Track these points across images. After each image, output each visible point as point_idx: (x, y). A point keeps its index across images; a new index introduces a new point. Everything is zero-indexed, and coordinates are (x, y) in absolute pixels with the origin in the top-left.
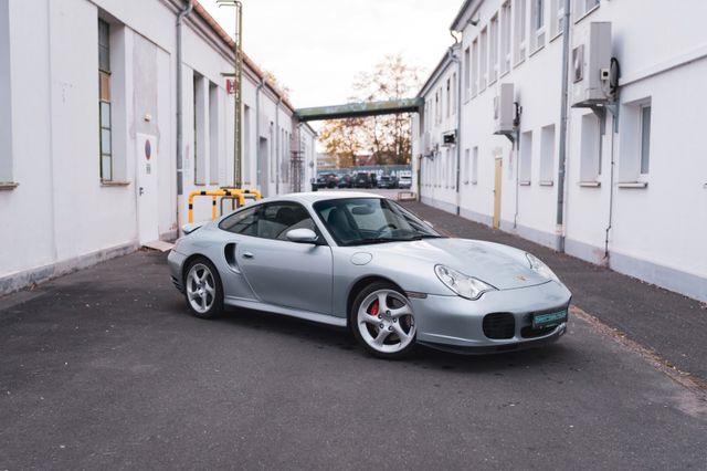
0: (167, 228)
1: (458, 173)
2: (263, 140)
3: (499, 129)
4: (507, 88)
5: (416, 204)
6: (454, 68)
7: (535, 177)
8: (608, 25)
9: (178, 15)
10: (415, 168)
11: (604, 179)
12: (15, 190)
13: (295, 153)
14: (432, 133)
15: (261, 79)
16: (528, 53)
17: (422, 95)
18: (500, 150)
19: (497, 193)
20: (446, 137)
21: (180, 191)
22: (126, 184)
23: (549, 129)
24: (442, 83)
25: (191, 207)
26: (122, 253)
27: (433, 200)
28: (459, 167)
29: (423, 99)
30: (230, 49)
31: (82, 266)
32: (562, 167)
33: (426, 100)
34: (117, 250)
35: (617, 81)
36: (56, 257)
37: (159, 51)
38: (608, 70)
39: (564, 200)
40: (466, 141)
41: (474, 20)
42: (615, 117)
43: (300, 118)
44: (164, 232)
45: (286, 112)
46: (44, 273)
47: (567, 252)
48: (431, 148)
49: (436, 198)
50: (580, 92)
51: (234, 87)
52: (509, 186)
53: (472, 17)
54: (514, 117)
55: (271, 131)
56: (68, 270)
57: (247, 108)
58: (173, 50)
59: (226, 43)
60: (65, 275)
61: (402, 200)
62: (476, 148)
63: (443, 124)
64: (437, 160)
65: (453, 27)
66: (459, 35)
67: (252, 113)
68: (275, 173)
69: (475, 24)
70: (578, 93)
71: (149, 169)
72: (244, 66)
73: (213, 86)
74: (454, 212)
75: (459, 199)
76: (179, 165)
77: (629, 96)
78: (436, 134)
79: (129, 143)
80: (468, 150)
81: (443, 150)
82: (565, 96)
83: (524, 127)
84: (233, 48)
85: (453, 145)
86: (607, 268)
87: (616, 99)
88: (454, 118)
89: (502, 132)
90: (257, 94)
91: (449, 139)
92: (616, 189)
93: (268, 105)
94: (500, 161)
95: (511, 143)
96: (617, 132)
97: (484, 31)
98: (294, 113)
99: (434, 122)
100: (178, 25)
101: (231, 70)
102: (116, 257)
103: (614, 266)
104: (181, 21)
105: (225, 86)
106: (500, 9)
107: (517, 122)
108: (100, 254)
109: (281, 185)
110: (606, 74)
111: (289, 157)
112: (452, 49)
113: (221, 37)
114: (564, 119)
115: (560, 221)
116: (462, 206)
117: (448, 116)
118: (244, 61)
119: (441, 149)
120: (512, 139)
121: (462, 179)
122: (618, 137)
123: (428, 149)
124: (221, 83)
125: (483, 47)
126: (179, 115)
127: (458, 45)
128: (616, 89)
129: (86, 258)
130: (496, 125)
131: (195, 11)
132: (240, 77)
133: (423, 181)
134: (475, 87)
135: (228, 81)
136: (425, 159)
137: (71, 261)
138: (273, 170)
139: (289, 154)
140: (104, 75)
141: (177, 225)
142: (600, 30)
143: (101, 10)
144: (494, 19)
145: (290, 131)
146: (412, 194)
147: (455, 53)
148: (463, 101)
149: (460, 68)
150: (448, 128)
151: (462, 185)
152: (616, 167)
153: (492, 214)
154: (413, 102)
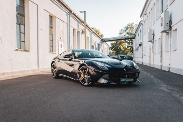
2: (93, 46)
4: (151, 30)
6: (141, 27)
7: (157, 51)
8: (168, 12)
10: (134, 53)
11: (169, 49)
12: (30, 52)
16: (156, 21)
18: (150, 46)
19: (150, 57)
20: (139, 44)
22: (56, 53)
23: (159, 39)
24: (139, 31)
27: (138, 61)
33: (136, 35)
35: (171, 25)
38: (168, 23)
39: (162, 56)
40: (144, 45)
41: (146, 14)
42: (171, 34)
45: (100, 39)
47: (163, 69)
51: (84, 32)
52: (152, 54)
53: (145, 13)
54: (153, 37)
55: (95, 44)
57: (88, 38)
64: (139, 51)
65: (141, 16)
66: (143, 18)
69: (145, 15)
70: (162, 29)
71: (61, 50)
73: (78, 32)
74: (142, 64)
75: (143, 60)
77: (173, 29)
80: (145, 47)
83: (155, 39)
84: (83, 22)
85: (141, 46)
86: (170, 72)
87: (171, 30)
88: (142, 39)
89: (149, 41)
90: (91, 34)
92: (171, 52)
93: (94, 37)
94: (150, 49)
95: (152, 44)
97: (148, 16)
98: (102, 40)
101: (83, 28)
104: (70, 16)
105: (82, 32)
106: (150, 10)
107: (153, 39)
112: (141, 22)
113: (81, 20)
115: (161, 62)
116: (144, 62)
118: (87, 26)
119: (139, 47)
121: (143, 55)
123: (136, 48)
127: (142, 20)
128: (171, 27)
130: (148, 39)
131: (73, 14)
132: (85, 29)
133: (136, 57)
136: (136, 51)
140: (51, 29)
142: (166, 13)
143: (50, 13)
144: (149, 13)
148: (143, 35)
149: (143, 26)
150: (140, 42)
151: (143, 56)
152: (171, 46)
153: (149, 63)
154: (133, 36)
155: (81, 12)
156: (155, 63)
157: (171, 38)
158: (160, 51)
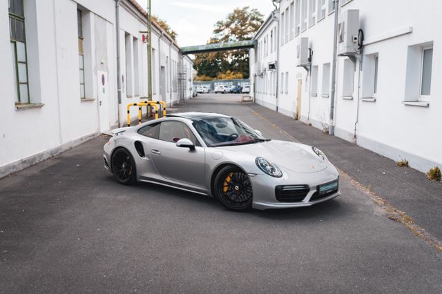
0: (114, 123)
1: (277, 86)
2: (162, 68)
3: (299, 64)
4: (305, 40)
5: (252, 104)
6: (275, 24)
7: (320, 92)
8: (357, 11)
9: (117, 1)
10: (252, 82)
11: (355, 95)
12: (43, 108)
13: (180, 74)
14: (262, 61)
15: (161, 32)
16: (316, 20)
17: (256, 38)
18: (300, 75)
19: (299, 100)
20: (270, 65)
21: (120, 102)
22: (93, 100)
23: (327, 65)
24: (268, 32)
25: (128, 112)
26: (92, 138)
27: (262, 102)
28: (277, 83)
29: (257, 41)
30: (145, 17)
31: (73, 146)
32: (333, 87)
33: (259, 41)
34: (90, 136)
35: (362, 42)
36: (61, 142)
37: (107, 23)
38: (357, 37)
39: (335, 106)
40: (282, 68)
42: (361, 62)
43: (183, 53)
44: (112, 125)
45: (176, 50)
46: (57, 150)
47: (336, 135)
48: (262, 71)
49: (264, 100)
50: (342, 48)
51: (146, 39)
52: (305, 96)
54: (309, 57)
55: (167, 62)
56: (67, 148)
57: (153, 49)
58: (114, 22)
59: (142, 14)
60: (66, 151)
61: (244, 101)
62: (287, 73)
63: (268, 57)
64: (265, 77)
66: (278, 5)
67: (156, 53)
68: (169, 87)
70: (341, 49)
71: (104, 91)
72: (152, 26)
73: (135, 39)
74: (275, 109)
75: (277, 101)
76: (119, 88)
77: (368, 50)
78: (265, 62)
79: (94, 77)
80: (283, 74)
81: (269, 72)
82: (335, 48)
83: (314, 63)
84: (146, 16)
85: (274, 70)
86: (356, 144)
87: (361, 52)
88: (275, 54)
89: (302, 66)
90: (159, 41)
91: (272, 67)
92: (360, 101)
93: (165, 46)
94: (300, 81)
95: (306, 71)
96: (361, 70)
97: (292, 4)
98: (180, 50)
99: (263, 56)
100: (117, 7)
101: (145, 29)
102: (90, 140)
103: (359, 143)
104: (118, 4)
105: (141, 39)
107: (310, 60)
108: (82, 139)
109: (173, 93)
110: (356, 39)
111: (177, 77)
112: (273, 13)
113: (140, 11)
114: (335, 61)
115: (332, 118)
116: (280, 106)
117: (271, 52)
119: (267, 72)
120: (307, 70)
121: (280, 90)
122: (362, 73)
123: (260, 71)
124: (140, 37)
125: (292, 13)
126: (118, 58)
127: (277, 10)
128: (361, 47)
129: (75, 142)
130: (298, 61)
132: (150, 33)
133: (257, 90)
134: (287, 36)
135: (143, 35)
136: (258, 77)
137: (69, 143)
138: (168, 85)
139: (177, 75)
140: (80, 40)
141: (119, 121)
142: (353, 14)
143: (78, 5)
145: (177, 61)
146: (250, 97)
147: (275, 15)
148: (280, 44)
149: (279, 24)
150: (272, 59)
151: (279, 94)
152: (361, 89)
154: (251, 42)
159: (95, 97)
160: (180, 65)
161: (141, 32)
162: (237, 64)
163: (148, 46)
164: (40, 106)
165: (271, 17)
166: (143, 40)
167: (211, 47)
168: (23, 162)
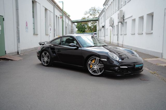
2: (66, 27)
4: (111, 18)
6: (104, 13)
7: (115, 34)
8: (122, 10)
9: (54, 6)
11: (123, 33)
13: (72, 30)
14: (100, 26)
15: (66, 15)
19: (110, 37)
23: (117, 26)
24: (102, 15)
28: (105, 32)
29: (99, 18)
30: (61, 10)
32: (118, 32)
37: (51, 13)
38: (122, 17)
39: (118, 37)
40: (106, 27)
42: (124, 24)
43: (73, 22)
45: (70, 21)
47: (119, 45)
52: (112, 35)
54: (113, 23)
55: (68, 25)
58: (53, 12)
62: (108, 29)
64: (101, 31)
65: (104, 5)
66: (105, 6)
67: (64, 22)
69: (107, 5)
71: (51, 32)
72: (64, 14)
73: (58, 17)
74: (104, 41)
75: (105, 38)
76: (54, 32)
78: (101, 26)
79: (48, 28)
80: (106, 29)
81: (102, 29)
83: (114, 25)
88: (104, 23)
89: (110, 26)
90: (65, 18)
91: (103, 27)
92: (124, 35)
93: (67, 20)
94: (111, 31)
95: (112, 28)
99: (101, 23)
100: (54, 8)
105: (60, 17)
106: (111, 3)
107: (113, 24)
112: (103, 9)
114: (118, 24)
115: (118, 40)
116: (106, 40)
121: (106, 34)
123: (100, 29)
125: (109, 9)
127: (105, 8)
128: (124, 20)
131: (57, 5)
132: (63, 16)
133: (99, 35)
135: (61, 16)
136: (99, 31)
139: (71, 30)
143: (45, 8)
144: (110, 5)
147: (104, 10)
148: (106, 19)
149: (105, 13)
150: (103, 24)
151: (105, 36)
153: (110, 41)
154: (97, 19)
155: (59, 2)
156: (114, 42)
157: (124, 26)
158: (117, 34)
159: (48, 34)
160: (72, 26)
161: (60, 15)
162: (93, 27)
163: (62, 20)
164: (37, 35)
165: (103, 10)
166: (61, 18)
167: (83, 20)
168: (35, 48)
